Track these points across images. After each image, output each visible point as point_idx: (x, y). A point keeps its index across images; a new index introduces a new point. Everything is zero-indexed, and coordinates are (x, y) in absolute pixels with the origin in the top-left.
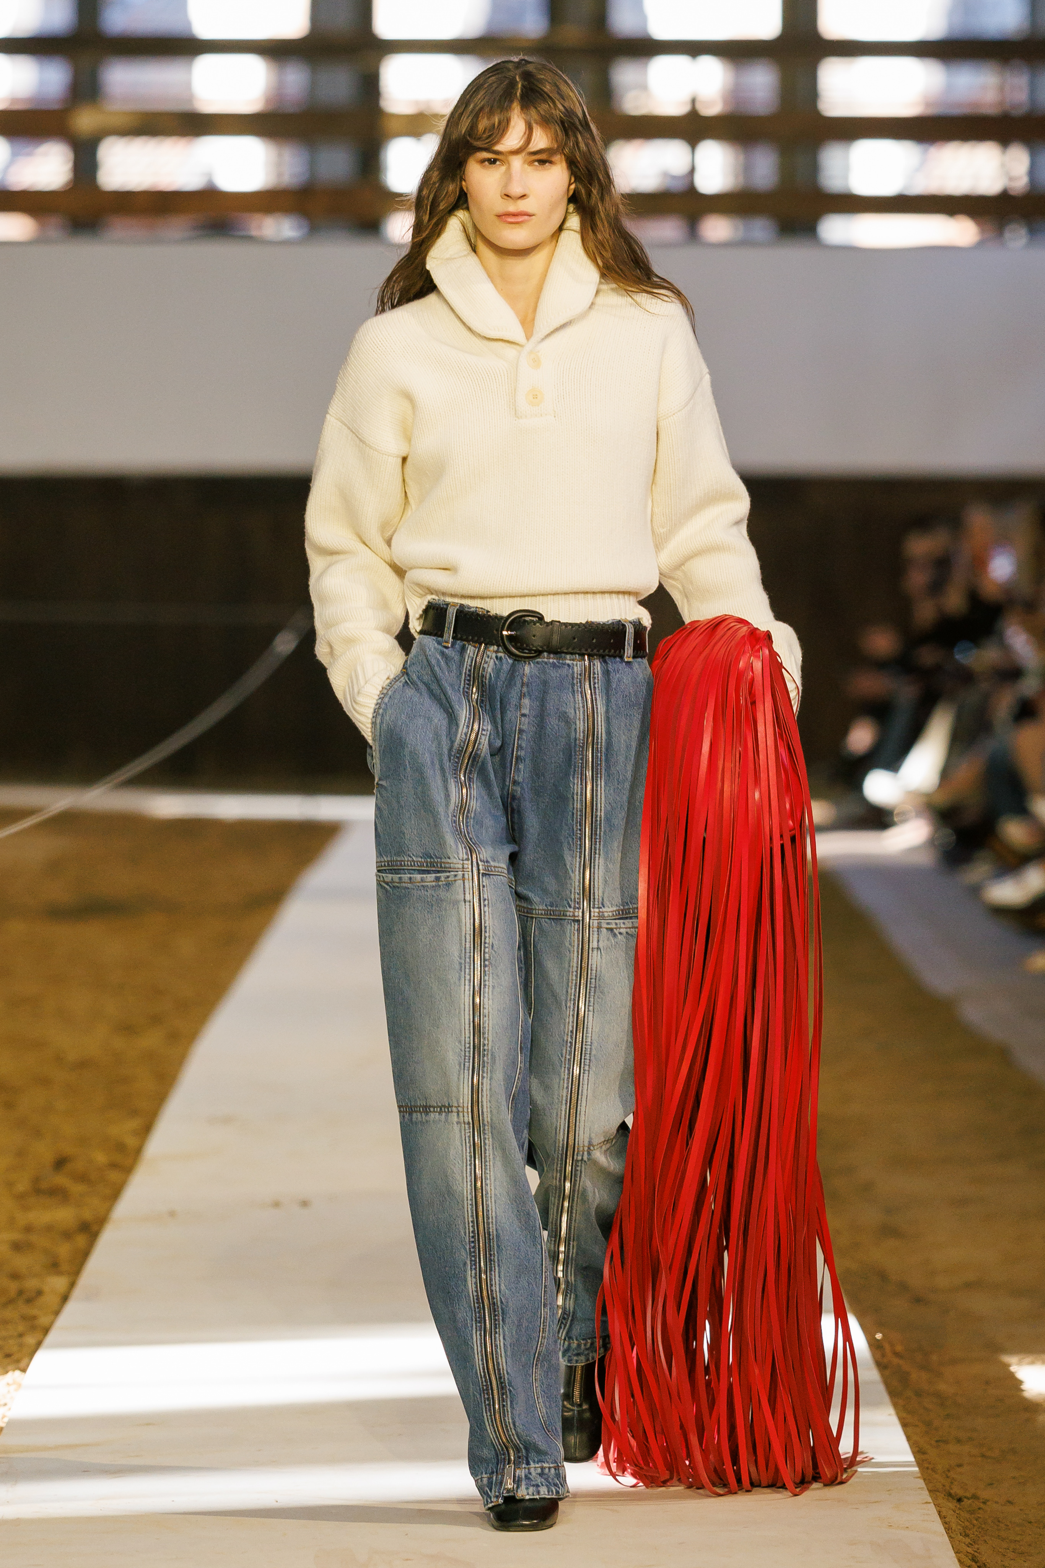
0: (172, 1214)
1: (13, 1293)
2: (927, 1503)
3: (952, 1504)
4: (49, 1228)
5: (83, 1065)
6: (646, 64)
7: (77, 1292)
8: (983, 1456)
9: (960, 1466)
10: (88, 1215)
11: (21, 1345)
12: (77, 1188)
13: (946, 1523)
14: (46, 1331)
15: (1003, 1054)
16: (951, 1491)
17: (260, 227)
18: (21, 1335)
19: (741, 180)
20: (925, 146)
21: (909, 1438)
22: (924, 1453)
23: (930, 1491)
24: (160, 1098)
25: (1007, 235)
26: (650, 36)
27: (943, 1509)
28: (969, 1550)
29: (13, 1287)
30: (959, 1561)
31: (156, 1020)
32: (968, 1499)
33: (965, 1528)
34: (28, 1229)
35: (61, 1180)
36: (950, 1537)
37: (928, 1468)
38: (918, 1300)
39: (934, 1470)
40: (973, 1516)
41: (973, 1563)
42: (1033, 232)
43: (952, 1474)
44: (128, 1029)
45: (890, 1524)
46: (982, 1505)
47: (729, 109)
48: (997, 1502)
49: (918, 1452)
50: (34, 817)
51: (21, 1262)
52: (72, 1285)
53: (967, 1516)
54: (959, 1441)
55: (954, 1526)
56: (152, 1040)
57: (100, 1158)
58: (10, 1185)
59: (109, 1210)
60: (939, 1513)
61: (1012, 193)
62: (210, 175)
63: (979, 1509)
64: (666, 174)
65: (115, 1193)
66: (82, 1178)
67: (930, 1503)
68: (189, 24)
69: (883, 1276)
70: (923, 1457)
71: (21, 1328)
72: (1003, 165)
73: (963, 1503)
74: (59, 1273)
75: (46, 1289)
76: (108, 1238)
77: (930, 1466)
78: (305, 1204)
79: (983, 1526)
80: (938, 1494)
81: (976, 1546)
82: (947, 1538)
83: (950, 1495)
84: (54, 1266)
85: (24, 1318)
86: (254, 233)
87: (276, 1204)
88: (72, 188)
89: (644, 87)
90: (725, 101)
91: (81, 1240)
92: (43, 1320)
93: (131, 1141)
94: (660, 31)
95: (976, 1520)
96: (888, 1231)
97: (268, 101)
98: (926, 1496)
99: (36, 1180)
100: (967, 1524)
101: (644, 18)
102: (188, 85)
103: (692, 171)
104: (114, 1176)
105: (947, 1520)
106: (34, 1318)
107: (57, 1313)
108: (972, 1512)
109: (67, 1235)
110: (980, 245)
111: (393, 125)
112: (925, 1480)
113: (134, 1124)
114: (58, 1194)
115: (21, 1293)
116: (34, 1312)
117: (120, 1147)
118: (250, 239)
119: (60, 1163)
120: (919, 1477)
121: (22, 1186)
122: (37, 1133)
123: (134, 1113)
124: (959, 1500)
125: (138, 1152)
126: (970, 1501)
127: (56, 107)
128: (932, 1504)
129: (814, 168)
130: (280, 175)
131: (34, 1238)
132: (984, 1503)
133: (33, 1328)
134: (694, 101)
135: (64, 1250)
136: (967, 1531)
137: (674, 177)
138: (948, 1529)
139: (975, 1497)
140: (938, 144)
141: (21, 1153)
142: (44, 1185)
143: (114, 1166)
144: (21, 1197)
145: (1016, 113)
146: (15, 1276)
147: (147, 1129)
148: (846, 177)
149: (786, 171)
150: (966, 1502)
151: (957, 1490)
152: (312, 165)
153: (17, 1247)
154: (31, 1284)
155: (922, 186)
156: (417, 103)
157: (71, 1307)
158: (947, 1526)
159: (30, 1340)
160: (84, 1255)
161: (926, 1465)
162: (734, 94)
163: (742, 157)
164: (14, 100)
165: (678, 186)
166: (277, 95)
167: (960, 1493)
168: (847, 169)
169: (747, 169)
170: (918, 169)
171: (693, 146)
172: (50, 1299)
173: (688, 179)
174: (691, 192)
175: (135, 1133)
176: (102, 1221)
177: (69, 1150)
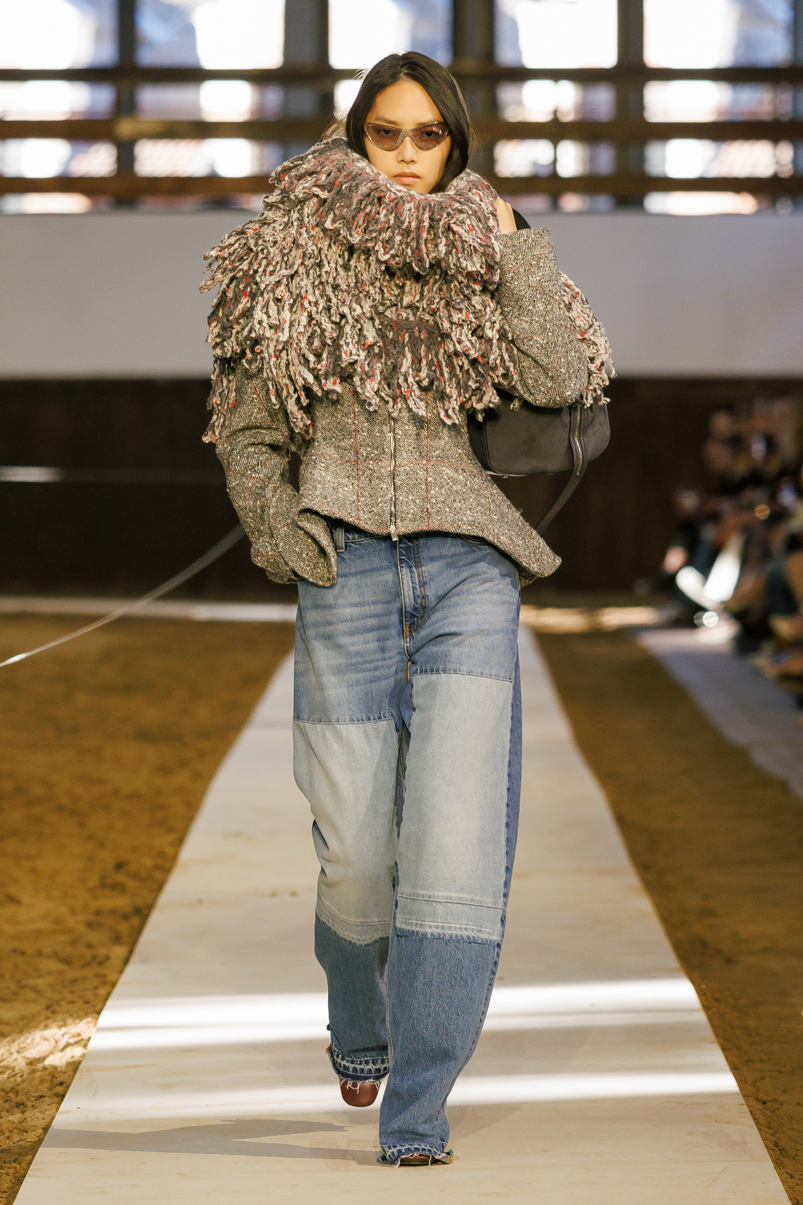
0: (200, 902)
1: (88, 958)
3: (760, 1106)
4: (113, 912)
5: (133, 796)
6: (521, 87)
7: (134, 958)
8: (779, 1071)
9: (763, 1078)
10: (140, 902)
11: (96, 995)
12: (131, 884)
14: (114, 985)
15: (783, 786)
16: (758, 1097)
17: (249, 202)
18: (96, 988)
19: (588, 168)
20: (719, 143)
21: (727, 1059)
22: (738, 1069)
23: (744, 1096)
25: (778, 205)
26: (523, 65)
27: (753, 1109)
28: (773, 1138)
29: (89, 953)
30: (766, 1146)
31: (183, 764)
32: (770, 1102)
33: (769, 1122)
34: (98, 913)
35: (120, 878)
36: (759, 1129)
37: (741, 1080)
38: (728, 961)
39: (745, 1081)
40: (774, 1114)
41: (776, 1148)
42: (795, 204)
43: (758, 1084)
44: (164, 770)
45: (716, 1119)
46: (780, 1106)
47: (579, 117)
48: (790, 1104)
49: (734, 1068)
51: (93, 936)
52: (131, 952)
53: (770, 1114)
54: (762, 1061)
55: (761, 1121)
56: (181, 778)
57: (148, 862)
58: (84, 881)
59: (155, 899)
60: (751, 1112)
61: (781, 176)
62: (213, 166)
63: (778, 1109)
64: (535, 164)
65: (159, 887)
66: (135, 876)
67: (744, 1104)
68: (197, 58)
69: (704, 944)
70: (737, 1072)
71: (95, 984)
72: (775, 156)
73: (767, 1105)
74: (121, 944)
75: (112, 955)
76: (155, 919)
77: (743, 1079)
78: (294, 894)
79: (781, 1121)
80: (750, 1098)
81: (777, 1135)
82: (757, 1131)
83: (757, 1099)
84: (117, 939)
85: (97, 976)
86: (245, 206)
87: (273, 895)
88: (115, 176)
89: (520, 103)
90: (577, 112)
91: (136, 921)
92: (112, 977)
93: (169, 850)
94: (531, 62)
95: (777, 1117)
97: (253, 113)
99: (102, 879)
100: (770, 1120)
101: (520, 53)
102: (197, 103)
103: (555, 161)
104: (158, 875)
105: (756, 1117)
106: (104, 976)
107: (121, 972)
108: (773, 1112)
109: (126, 917)
110: (757, 213)
113: (172, 837)
114: (118, 888)
115: (94, 958)
116: (104, 971)
117: (161, 854)
118: (242, 210)
119: (119, 866)
121: (93, 882)
122: (102, 845)
123: (171, 830)
124: (764, 1103)
125: (174, 858)
126: (771, 1104)
127: (104, 117)
128: (746, 1106)
129: (642, 159)
130: (261, 165)
131: (102, 919)
132: (781, 1104)
133: (105, 983)
134: (555, 112)
135: (124, 927)
136: (771, 1125)
137: (543, 166)
138: (758, 1124)
139: (774, 1100)
140: (727, 143)
141: (90, 859)
142: (108, 881)
143: (157, 867)
144: (91, 890)
145: (785, 119)
146: (90, 946)
147: (180, 842)
148: (663, 165)
149: (621, 160)
150: (769, 1104)
151: (761, 1096)
153: (90, 925)
154: (102, 951)
155: (716, 171)
157: (130, 969)
158: (756, 1121)
159: (102, 991)
160: (138, 931)
161: (740, 1078)
162: (583, 107)
163: (588, 152)
164: (73, 113)
165: (544, 172)
166: (260, 108)
167: (765, 1098)
168: (664, 159)
169: (592, 160)
170: (713, 160)
171: (555, 145)
172: (116, 962)
173: (551, 167)
174: (554, 176)
175: (171, 845)
176: (150, 907)
177: (125, 857)
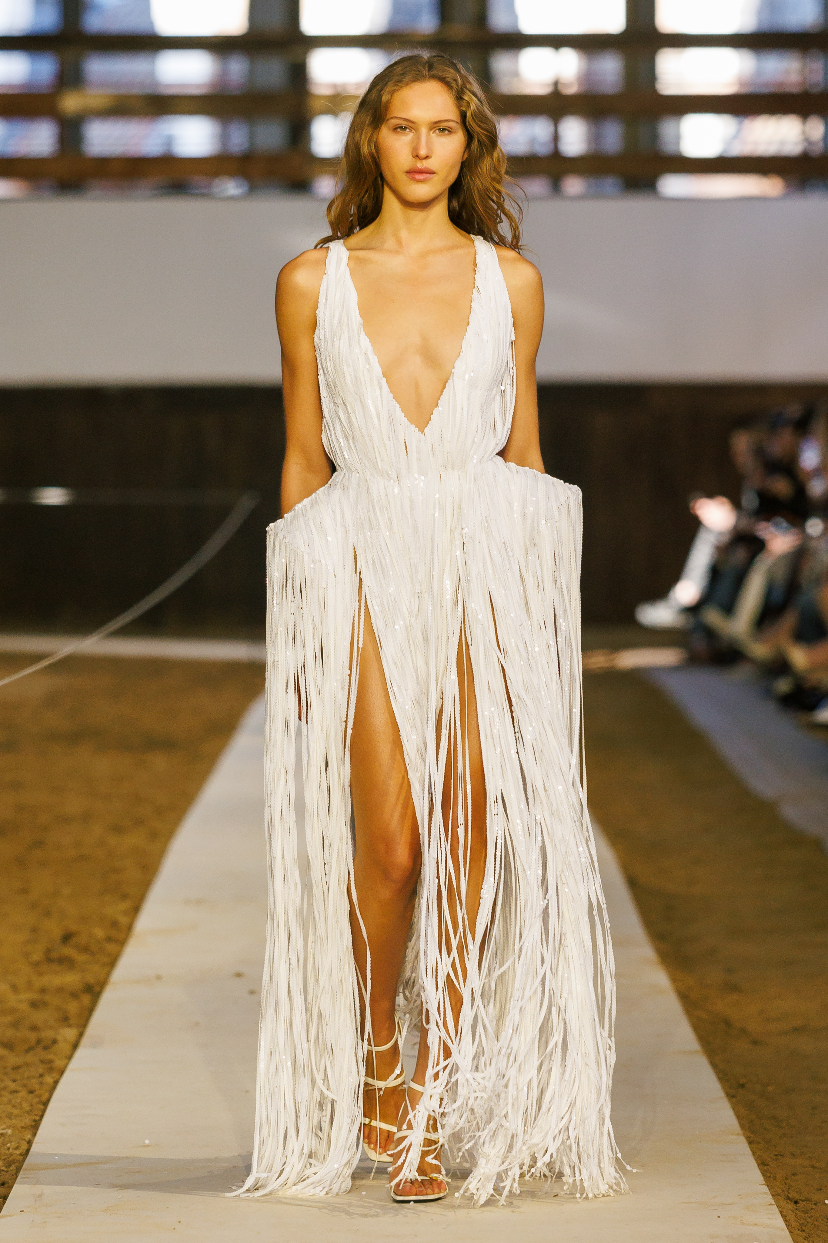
0: (159, 978)
1: (33, 1041)
2: (771, 1204)
3: (791, 1206)
4: (60, 990)
6: (517, 56)
7: (85, 1041)
8: (813, 1167)
9: (794, 1174)
10: (91, 979)
11: (42, 1084)
12: (80, 958)
13: (787, 1221)
14: (61, 1072)
16: (789, 1195)
17: (209, 186)
18: (41, 1076)
20: (741, 118)
21: (754, 1153)
22: (766, 1165)
23: (773, 1195)
24: (146, 884)
25: (808, 188)
26: (519, 31)
27: (784, 1210)
29: (33, 1037)
31: (138, 822)
32: (803, 1201)
33: (802, 1224)
34: (43, 991)
35: (68, 951)
36: (790, 1232)
37: (770, 1177)
38: (755, 1042)
39: (775, 1178)
40: (807, 1214)
43: (789, 1182)
44: (118, 829)
45: (742, 1222)
46: (814, 1206)
47: (582, 89)
49: (762, 1164)
50: (46, 660)
51: (38, 1017)
52: (81, 1035)
53: (803, 1215)
54: (793, 1155)
55: (793, 1225)
56: (136, 838)
57: (99, 933)
58: (27, 955)
59: (108, 974)
60: (781, 1212)
61: (811, 154)
63: (812, 1209)
64: (534, 142)
65: (112, 963)
66: (85, 949)
67: (773, 1205)
68: (152, 23)
69: (727, 1023)
70: (766, 1168)
71: (40, 1071)
72: (804, 133)
73: (798, 1205)
74: (70, 1026)
75: (59, 1038)
76: (108, 996)
77: (771, 1175)
79: (816, 1223)
80: (779, 1197)
82: (788, 1233)
83: (788, 1198)
84: (65, 1020)
85: (42, 1062)
86: (205, 190)
88: (56, 157)
89: (516, 73)
90: (581, 83)
91: (86, 999)
92: (59, 1063)
93: (123, 920)
94: (528, 27)
95: (810, 1218)
96: (731, 988)
97: (214, 85)
98: (770, 1199)
99: (48, 951)
100: (803, 1221)
101: (515, 17)
102: (153, 75)
103: (556, 139)
104: (111, 947)
105: (787, 1218)
106: (51, 1061)
107: (70, 1058)
108: (806, 1212)
109: (74, 995)
110: (783, 197)
111: (316, 105)
112: (768, 1186)
113: (125, 905)
114: (67, 963)
115: (39, 1041)
116: (51, 1057)
117: (115, 924)
118: (203, 195)
119: (67, 938)
120: (764, 1184)
121: (37, 956)
122: (48, 914)
123: (125, 897)
124: (796, 1202)
125: (130, 928)
126: (804, 1203)
127: (45, 91)
129: (655, 136)
130: (224, 145)
131: (47, 998)
132: (815, 1204)
133: (51, 1070)
134: (556, 83)
135: (73, 1007)
136: (804, 1228)
138: (788, 1226)
139: (808, 1200)
140: (750, 118)
141: (34, 930)
142: (54, 955)
143: (110, 939)
144: (37, 964)
145: (815, 91)
146: (34, 1028)
147: (136, 909)
148: (679, 144)
149: (630, 139)
150: (801, 1204)
151: (793, 1194)
152: (252, 137)
153: (34, 1005)
154: (48, 1034)
155: (738, 150)
156: (335, 86)
157: (80, 1053)
158: (787, 1223)
159: (49, 1080)
160: (90, 1011)
161: (769, 1175)
162: (587, 77)
164: (10, 87)
165: (543, 152)
166: (221, 80)
167: (797, 1197)
168: (678, 136)
169: (596, 138)
170: (735, 135)
171: (556, 122)
172: (63, 1047)
173: (553, 145)
174: (556, 155)
175: (126, 913)
176: (102, 984)
177: (74, 927)
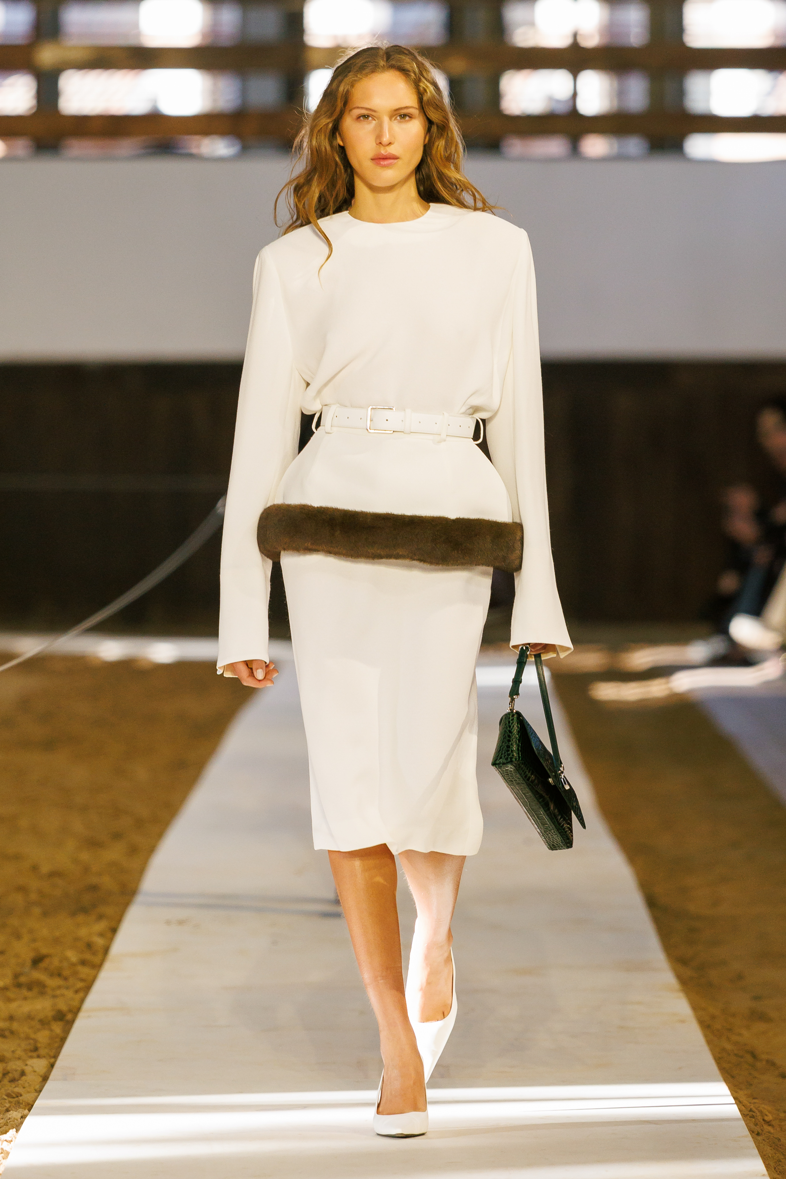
4: (30, 1017)
5: (55, 875)
6: (533, 5)
7: (56, 1073)
10: (62, 1006)
12: (52, 983)
14: (30, 1107)
17: (198, 147)
19: (615, 103)
20: (776, 73)
24: (124, 904)
31: (117, 836)
34: (11, 1018)
35: (37, 975)
44: (93, 844)
47: (605, 41)
52: (51, 1067)
56: (114, 853)
57: (73, 956)
59: (82, 1001)
62: (154, 102)
64: (551, 99)
65: (87, 988)
66: (57, 973)
71: (7, 1104)
74: (40, 1056)
75: (28, 1069)
76: (82, 1025)
84: (35, 1050)
85: (9, 1095)
86: (194, 151)
88: (34, 113)
89: (532, 24)
90: (601, 35)
91: (57, 1028)
92: (27, 1097)
93: (100, 942)
97: (204, 35)
99: (16, 976)
102: (136, 25)
103: (575, 95)
104: (84, 971)
106: (19, 1095)
107: (39, 1091)
109: (44, 1023)
111: (314, 58)
113: (101, 926)
114: (37, 988)
115: (6, 1074)
116: (18, 1090)
117: (89, 946)
118: (191, 156)
119: (37, 961)
121: (6, 980)
122: (17, 935)
123: (101, 917)
125: (106, 950)
127: (20, 42)
129: (681, 93)
130: (214, 100)
131: (15, 1026)
133: (18, 1104)
134: (575, 35)
135: (43, 1037)
137: (558, 101)
141: (2, 952)
142: (24, 979)
143: (83, 963)
144: (3, 990)
147: (114, 931)
148: (708, 100)
149: (655, 94)
152: (244, 92)
154: (15, 1066)
155: (772, 108)
157: (51, 1086)
160: (62, 1041)
162: (609, 28)
163: (615, 84)
165: (562, 109)
166: (213, 31)
168: (708, 94)
169: (621, 93)
170: (769, 94)
171: (575, 74)
172: (31, 1079)
173: (571, 103)
174: (573, 114)
175: (101, 935)
176: (76, 1011)
177: (44, 951)
